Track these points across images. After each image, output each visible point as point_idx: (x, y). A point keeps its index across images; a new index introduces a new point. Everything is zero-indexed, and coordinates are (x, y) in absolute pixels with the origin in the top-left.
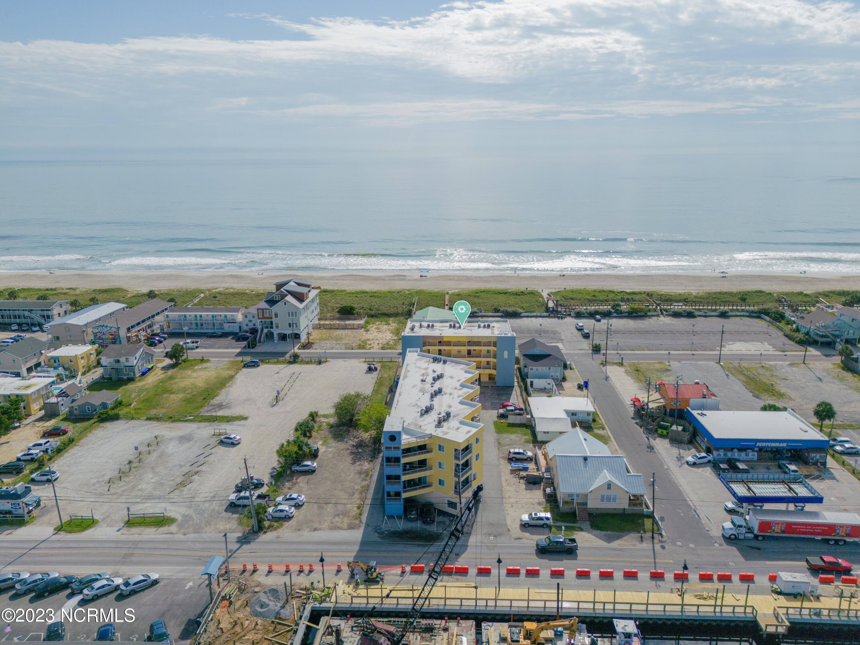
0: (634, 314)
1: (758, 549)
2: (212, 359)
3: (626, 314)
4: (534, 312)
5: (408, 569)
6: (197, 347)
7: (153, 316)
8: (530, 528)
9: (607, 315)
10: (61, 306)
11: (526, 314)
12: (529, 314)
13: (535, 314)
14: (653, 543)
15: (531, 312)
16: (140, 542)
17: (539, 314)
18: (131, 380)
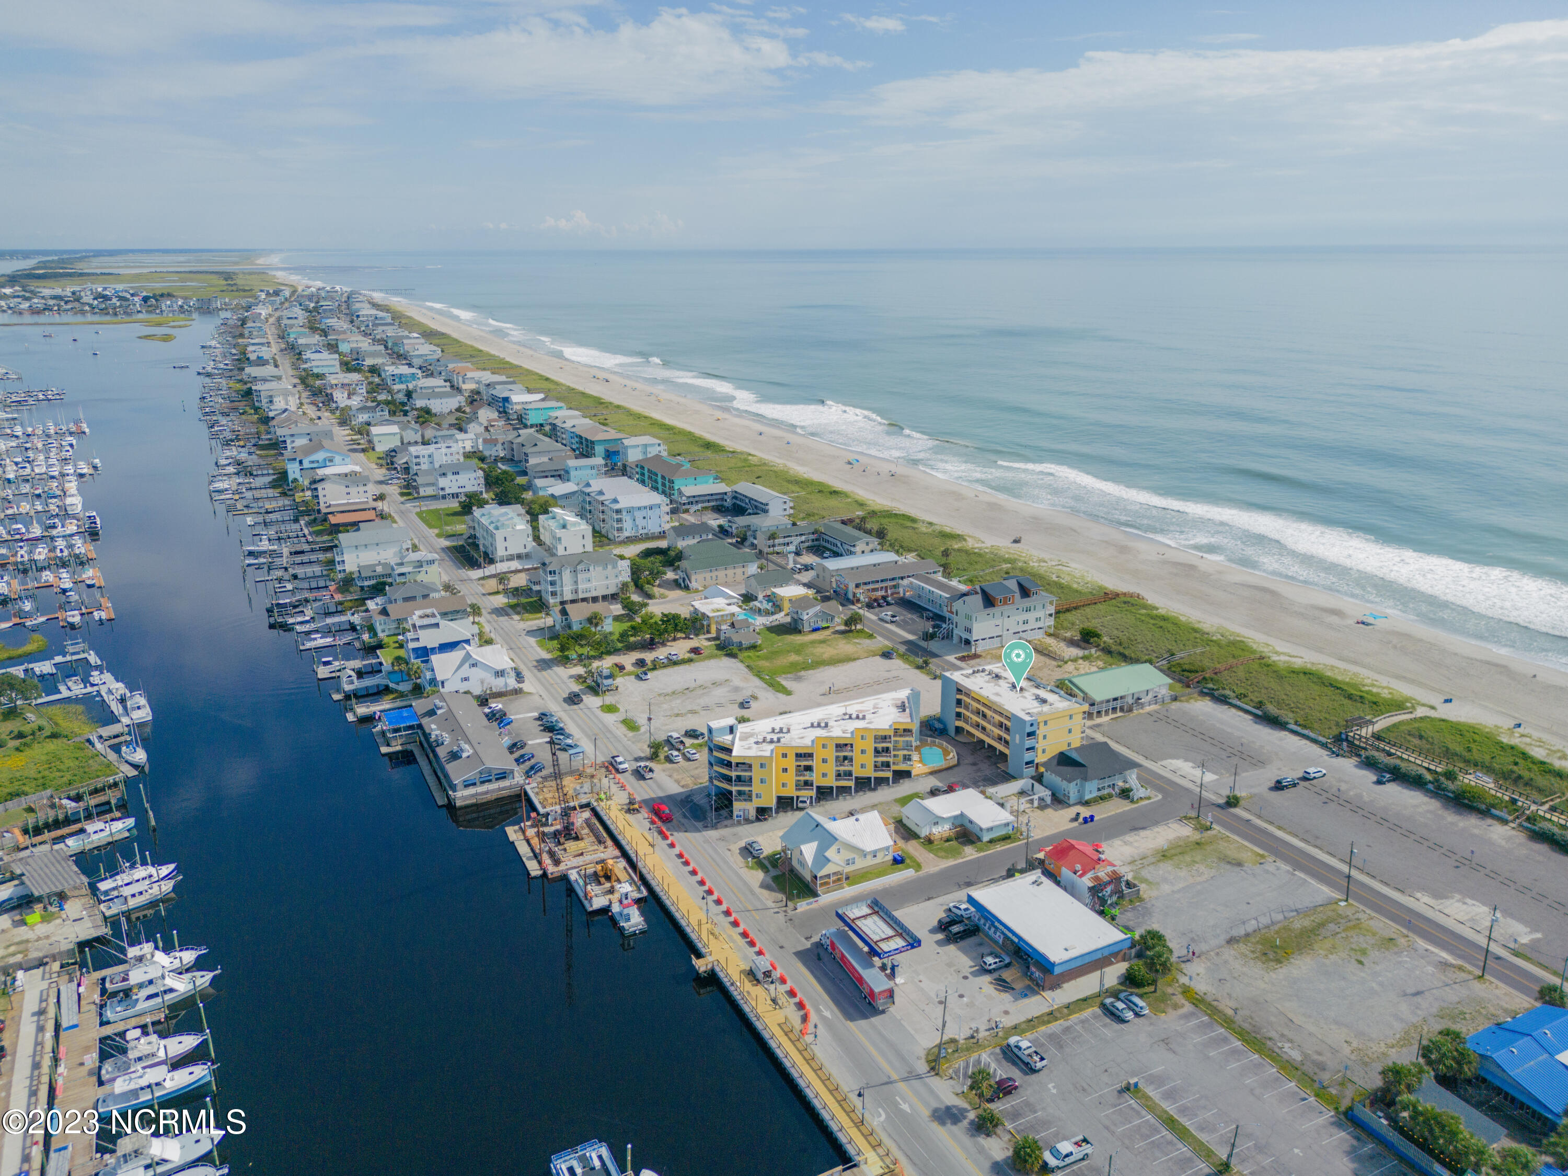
0: (1466, 801)
1: (819, 959)
2: (879, 638)
3: (1451, 795)
4: (1311, 729)
5: (650, 816)
6: (892, 622)
7: (902, 578)
9: (1415, 782)
10: (867, 544)
11: (1296, 728)
12: (1299, 729)
13: (1306, 732)
15: (1305, 727)
16: (610, 732)
17: (1312, 735)
18: (800, 632)
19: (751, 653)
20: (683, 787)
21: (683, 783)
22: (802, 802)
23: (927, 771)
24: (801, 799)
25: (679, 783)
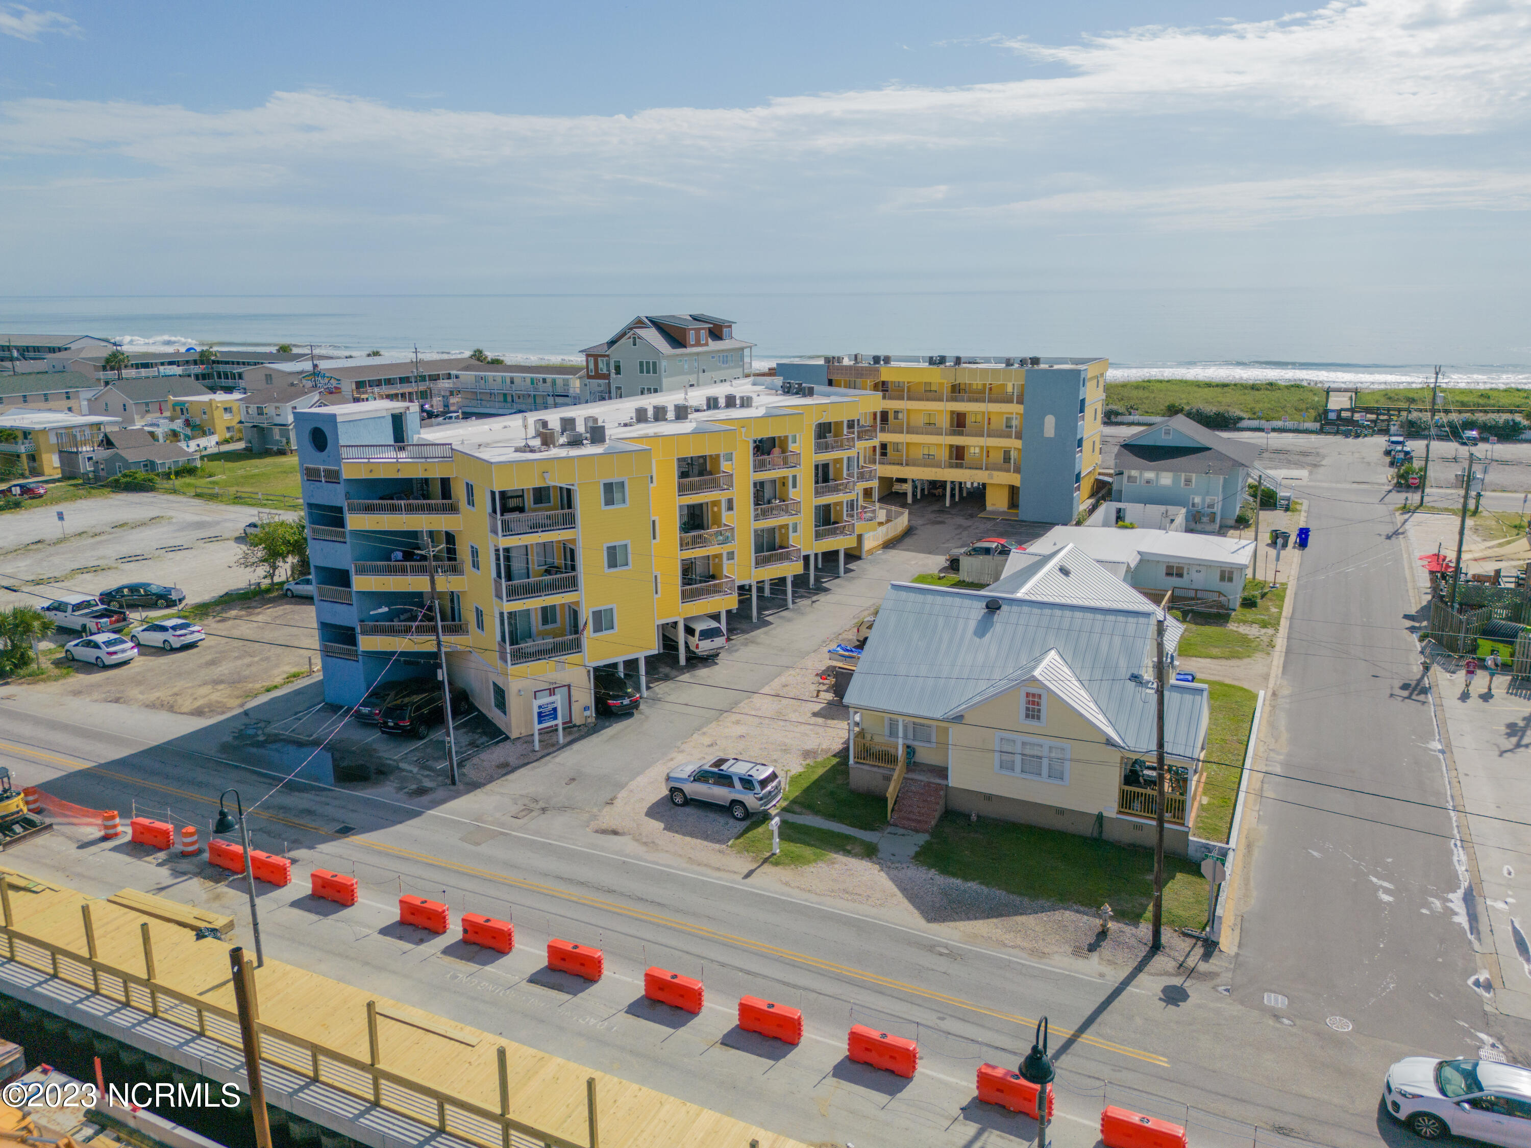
4: (1279, 418)
5: (126, 832)
8: (687, 810)
11: (1255, 423)
12: (1263, 424)
13: (1279, 424)
14: (1139, 969)
15: (1269, 419)
17: (1289, 424)
18: (282, 453)
19: (188, 480)
20: (198, 712)
21: (187, 704)
22: (708, 634)
23: (880, 542)
24: (699, 627)
25: (171, 709)
